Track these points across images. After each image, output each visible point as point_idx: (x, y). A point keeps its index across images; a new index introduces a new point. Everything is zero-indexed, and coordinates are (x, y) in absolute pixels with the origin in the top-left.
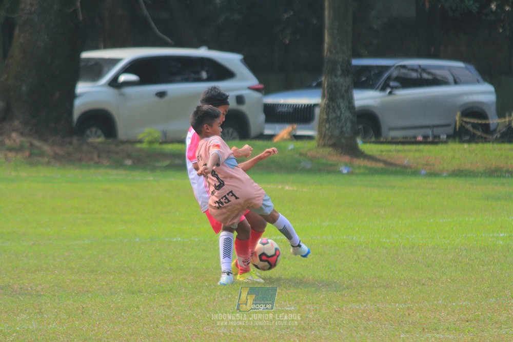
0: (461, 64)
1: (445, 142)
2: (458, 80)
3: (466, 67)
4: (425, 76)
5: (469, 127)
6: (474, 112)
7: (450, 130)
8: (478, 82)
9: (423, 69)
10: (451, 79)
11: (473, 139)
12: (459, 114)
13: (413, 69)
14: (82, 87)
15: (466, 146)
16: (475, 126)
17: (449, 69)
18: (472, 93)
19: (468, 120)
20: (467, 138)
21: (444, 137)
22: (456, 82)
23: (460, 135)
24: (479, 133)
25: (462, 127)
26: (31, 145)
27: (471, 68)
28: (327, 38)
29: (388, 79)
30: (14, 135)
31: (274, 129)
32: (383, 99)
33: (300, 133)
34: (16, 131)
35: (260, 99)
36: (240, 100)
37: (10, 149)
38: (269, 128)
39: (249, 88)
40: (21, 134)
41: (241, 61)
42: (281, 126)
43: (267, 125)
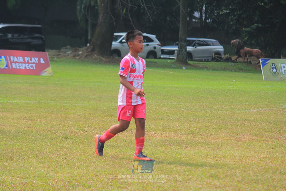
0: (214, 40)
1: (210, 61)
2: (214, 45)
3: (216, 41)
4: (205, 43)
5: (216, 57)
6: (218, 53)
7: (211, 58)
8: (219, 45)
9: (204, 41)
10: (212, 45)
11: (217, 61)
12: (214, 54)
13: (202, 41)
14: (113, 43)
15: (216, 63)
16: (218, 57)
17: (212, 41)
18: (217, 48)
19: (216, 55)
20: (216, 60)
21: (210, 60)
22: (213, 45)
23: (214, 59)
24: (219, 59)
25: (214, 57)
26: (100, 58)
27: (217, 41)
28: (180, 32)
29: (195, 44)
30: (95, 55)
31: (163, 56)
32: (193, 49)
33: (170, 57)
34: (96, 54)
35: (160, 48)
36: (155, 48)
37: (94, 59)
38: (162, 56)
39: (157, 45)
40: (97, 55)
41: (155, 37)
42: (165, 55)
43: (162, 55)
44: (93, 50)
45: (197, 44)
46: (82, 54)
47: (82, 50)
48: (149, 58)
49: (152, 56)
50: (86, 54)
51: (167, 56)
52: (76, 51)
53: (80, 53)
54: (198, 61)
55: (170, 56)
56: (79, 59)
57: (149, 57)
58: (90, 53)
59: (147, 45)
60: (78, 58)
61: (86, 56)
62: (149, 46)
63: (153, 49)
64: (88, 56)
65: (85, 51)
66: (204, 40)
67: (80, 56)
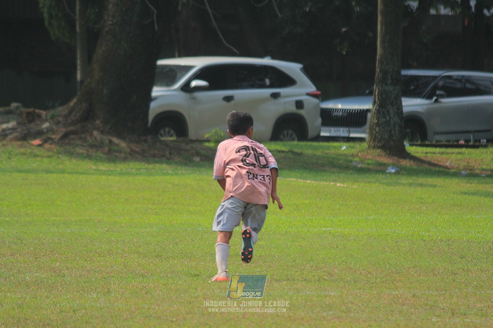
4: (469, 86)
13: (458, 80)
14: (157, 91)
21: (484, 141)
26: (111, 142)
29: (436, 87)
30: (95, 133)
31: (330, 131)
32: (429, 106)
33: (352, 135)
34: (97, 129)
35: (318, 105)
36: (299, 104)
37: (92, 146)
38: (325, 131)
39: (308, 94)
40: (102, 132)
41: (301, 69)
42: (336, 129)
43: (323, 128)
44: (87, 117)
45: (443, 88)
46: (49, 130)
47: (52, 117)
48: (282, 140)
49: (290, 132)
50: (63, 130)
51: (342, 132)
52: (30, 122)
53: (46, 125)
54: (441, 146)
55: (352, 129)
56: (40, 145)
57: (282, 137)
58: (79, 126)
59: (275, 96)
60: (37, 142)
61: (65, 136)
62: (281, 100)
63: (292, 109)
64: (72, 136)
65: (60, 119)
66: (463, 76)
67: (44, 137)
